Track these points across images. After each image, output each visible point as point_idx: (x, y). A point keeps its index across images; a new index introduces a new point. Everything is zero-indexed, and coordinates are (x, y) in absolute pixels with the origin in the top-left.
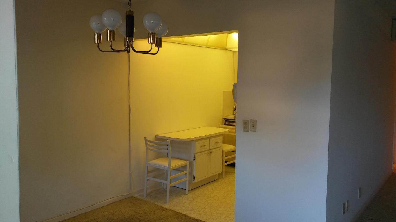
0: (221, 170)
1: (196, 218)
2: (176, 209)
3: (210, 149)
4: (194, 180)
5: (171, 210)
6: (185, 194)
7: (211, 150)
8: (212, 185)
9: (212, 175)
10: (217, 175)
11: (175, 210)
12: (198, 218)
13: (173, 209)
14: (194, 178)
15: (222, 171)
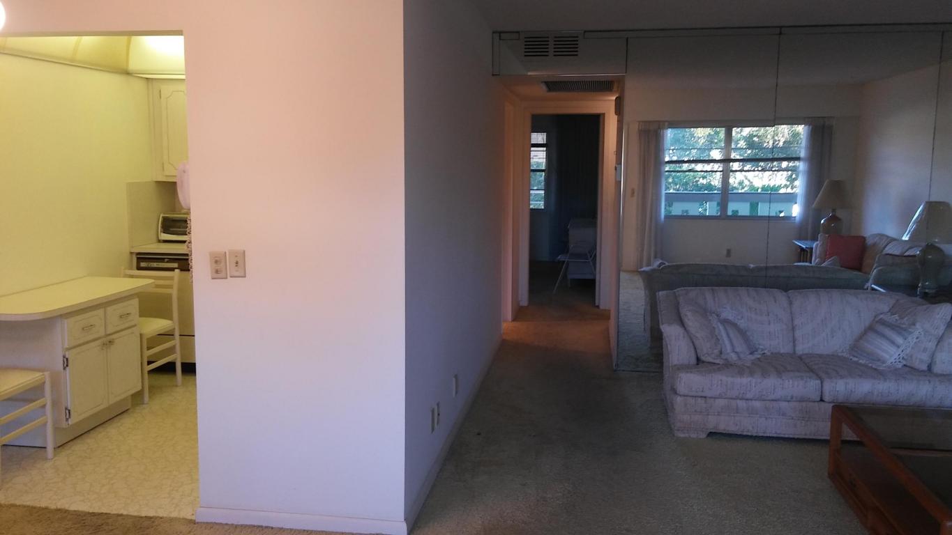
0: (140, 384)
1: (91, 511)
2: (28, 500)
3: (108, 333)
4: (67, 420)
5: (13, 506)
6: (46, 459)
7: (110, 335)
8: (119, 424)
9: (118, 399)
10: (127, 397)
11: (25, 504)
12: (96, 510)
13: (18, 503)
14: (69, 413)
15: (143, 387)
